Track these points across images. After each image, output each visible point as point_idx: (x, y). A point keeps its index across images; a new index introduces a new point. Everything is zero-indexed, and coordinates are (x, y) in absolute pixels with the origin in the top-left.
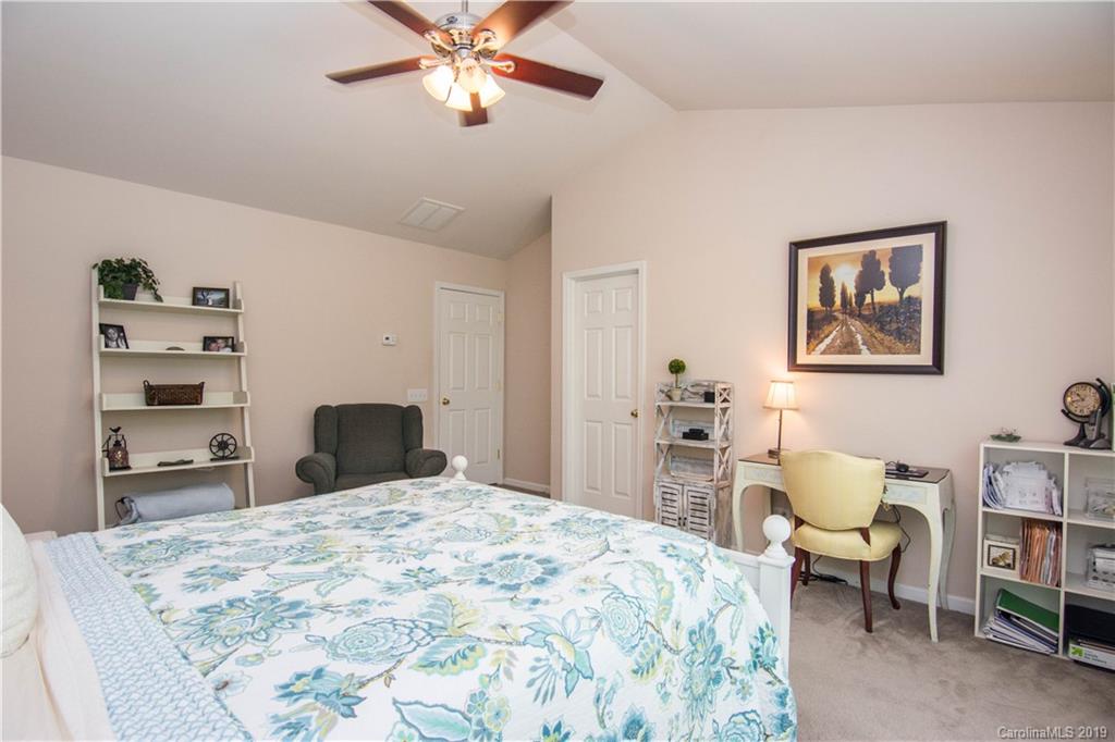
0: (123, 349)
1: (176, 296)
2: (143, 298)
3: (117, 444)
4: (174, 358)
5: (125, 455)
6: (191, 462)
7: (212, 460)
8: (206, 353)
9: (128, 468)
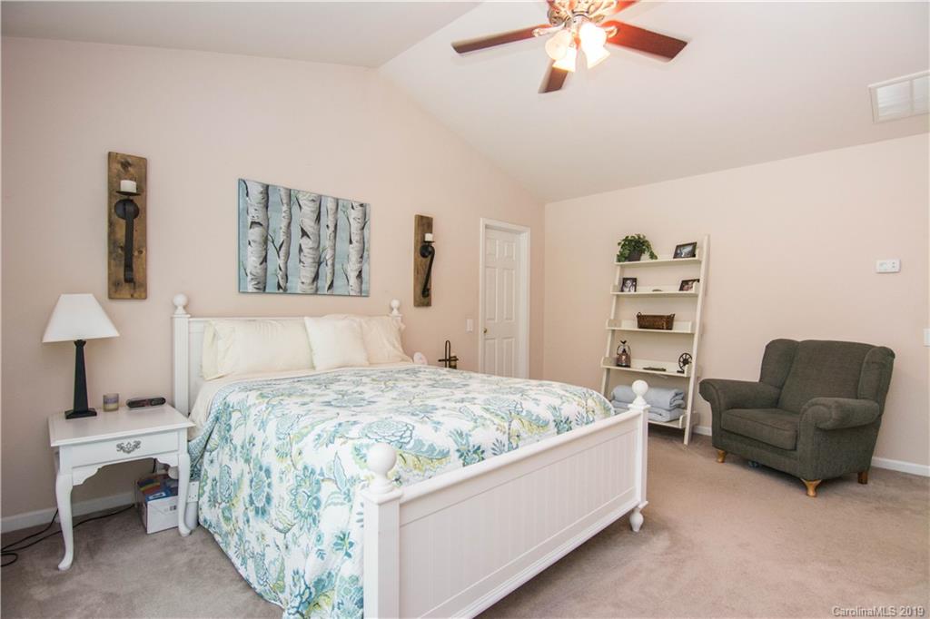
0: (632, 292)
1: (665, 254)
2: (645, 258)
3: (624, 351)
4: (657, 296)
5: (628, 359)
6: (664, 370)
7: (678, 372)
8: (681, 292)
9: (628, 366)
